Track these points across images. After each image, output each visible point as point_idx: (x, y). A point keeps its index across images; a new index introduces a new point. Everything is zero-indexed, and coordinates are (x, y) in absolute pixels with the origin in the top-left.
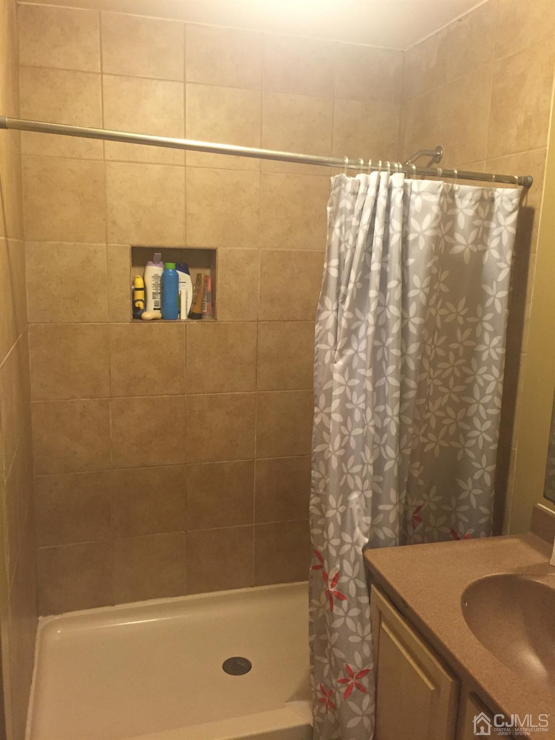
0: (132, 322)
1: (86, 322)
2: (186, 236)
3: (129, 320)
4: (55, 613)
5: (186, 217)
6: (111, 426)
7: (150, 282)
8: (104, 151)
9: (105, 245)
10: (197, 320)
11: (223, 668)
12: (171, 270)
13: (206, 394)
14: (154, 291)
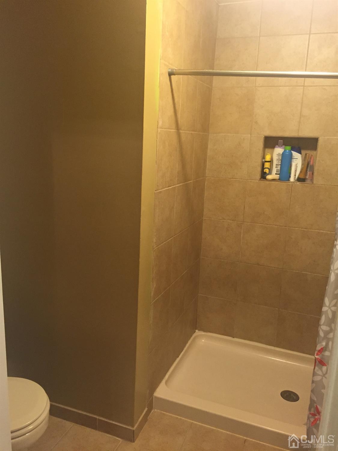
0: (259, 180)
1: (235, 179)
2: (299, 129)
3: (259, 179)
4: (204, 331)
5: (300, 118)
6: (242, 238)
7: (275, 158)
8: (256, 81)
9: (250, 135)
10: (300, 182)
11: (281, 395)
12: (288, 151)
13: (300, 229)
14: (277, 163)
